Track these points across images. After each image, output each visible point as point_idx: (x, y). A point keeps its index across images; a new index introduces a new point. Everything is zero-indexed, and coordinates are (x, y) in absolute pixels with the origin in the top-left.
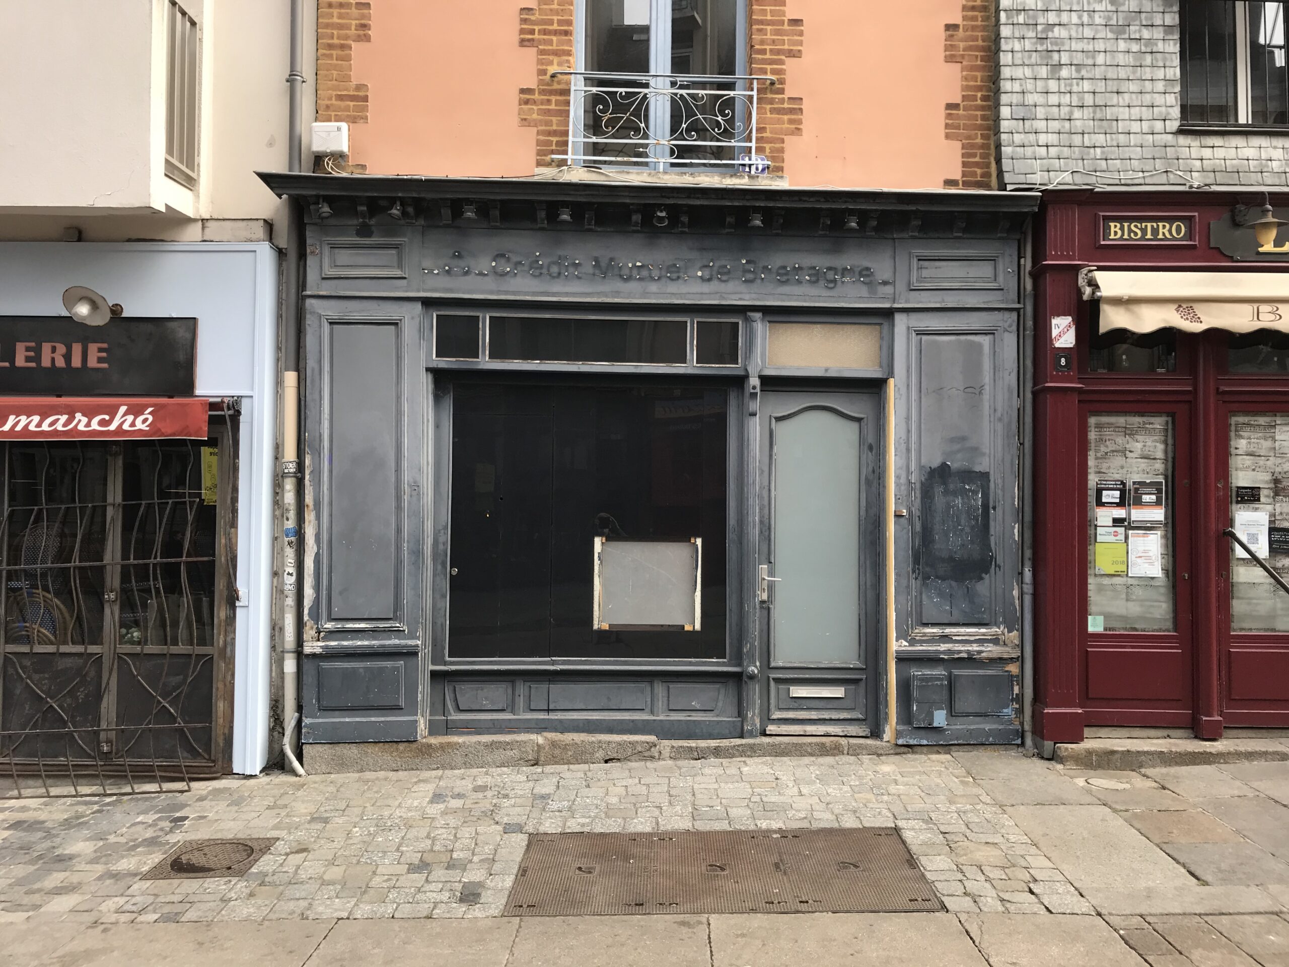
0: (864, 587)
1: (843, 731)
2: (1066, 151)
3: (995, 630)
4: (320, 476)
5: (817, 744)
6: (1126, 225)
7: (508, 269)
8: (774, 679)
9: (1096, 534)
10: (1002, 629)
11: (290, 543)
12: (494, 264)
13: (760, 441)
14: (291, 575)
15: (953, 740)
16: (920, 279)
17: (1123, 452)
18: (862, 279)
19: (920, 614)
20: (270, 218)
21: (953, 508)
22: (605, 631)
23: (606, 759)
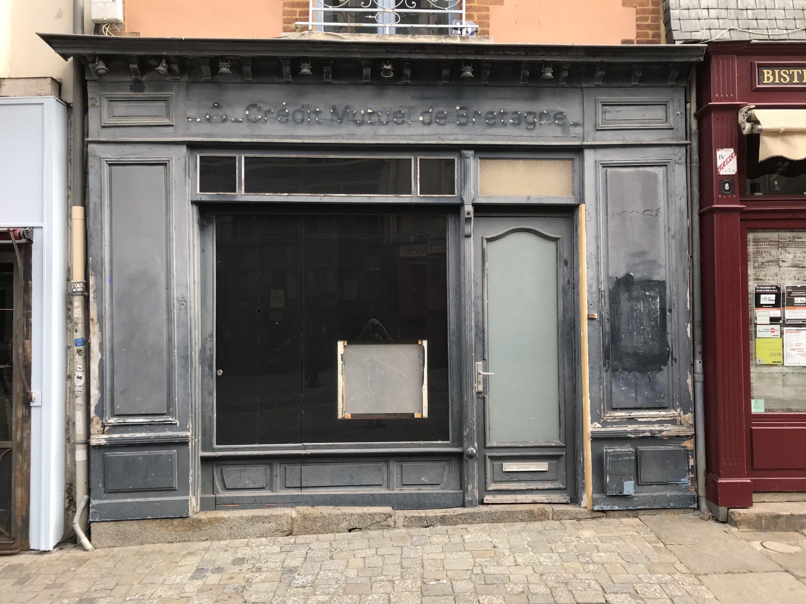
0: (563, 378)
1: (547, 499)
2: (724, 13)
3: (672, 412)
4: (102, 294)
5: (527, 512)
6: (777, 71)
7: (260, 117)
8: (489, 457)
9: (756, 331)
10: (678, 412)
11: (79, 352)
12: (247, 113)
13: (474, 258)
14: (80, 378)
15: (640, 506)
16: (605, 121)
17: (777, 262)
18: (556, 122)
19: (610, 400)
20: (59, 78)
21: (636, 311)
22: (348, 420)
23: (350, 528)
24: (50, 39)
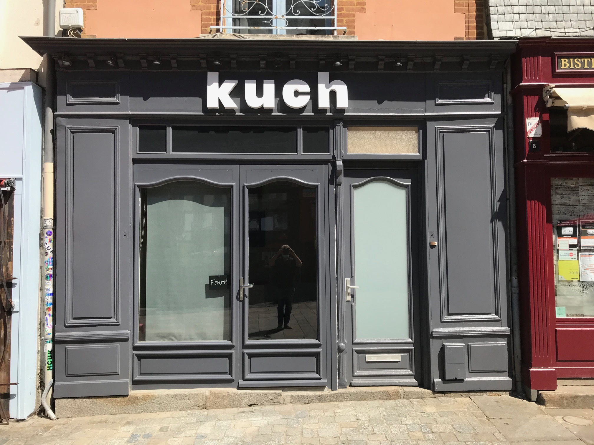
1: (400, 382)
2: (531, 17)
4: (66, 228)
5: (384, 392)
6: (572, 60)
8: (356, 351)
9: (558, 255)
15: (471, 388)
19: (448, 307)
23: (249, 404)
24: (29, 41)
